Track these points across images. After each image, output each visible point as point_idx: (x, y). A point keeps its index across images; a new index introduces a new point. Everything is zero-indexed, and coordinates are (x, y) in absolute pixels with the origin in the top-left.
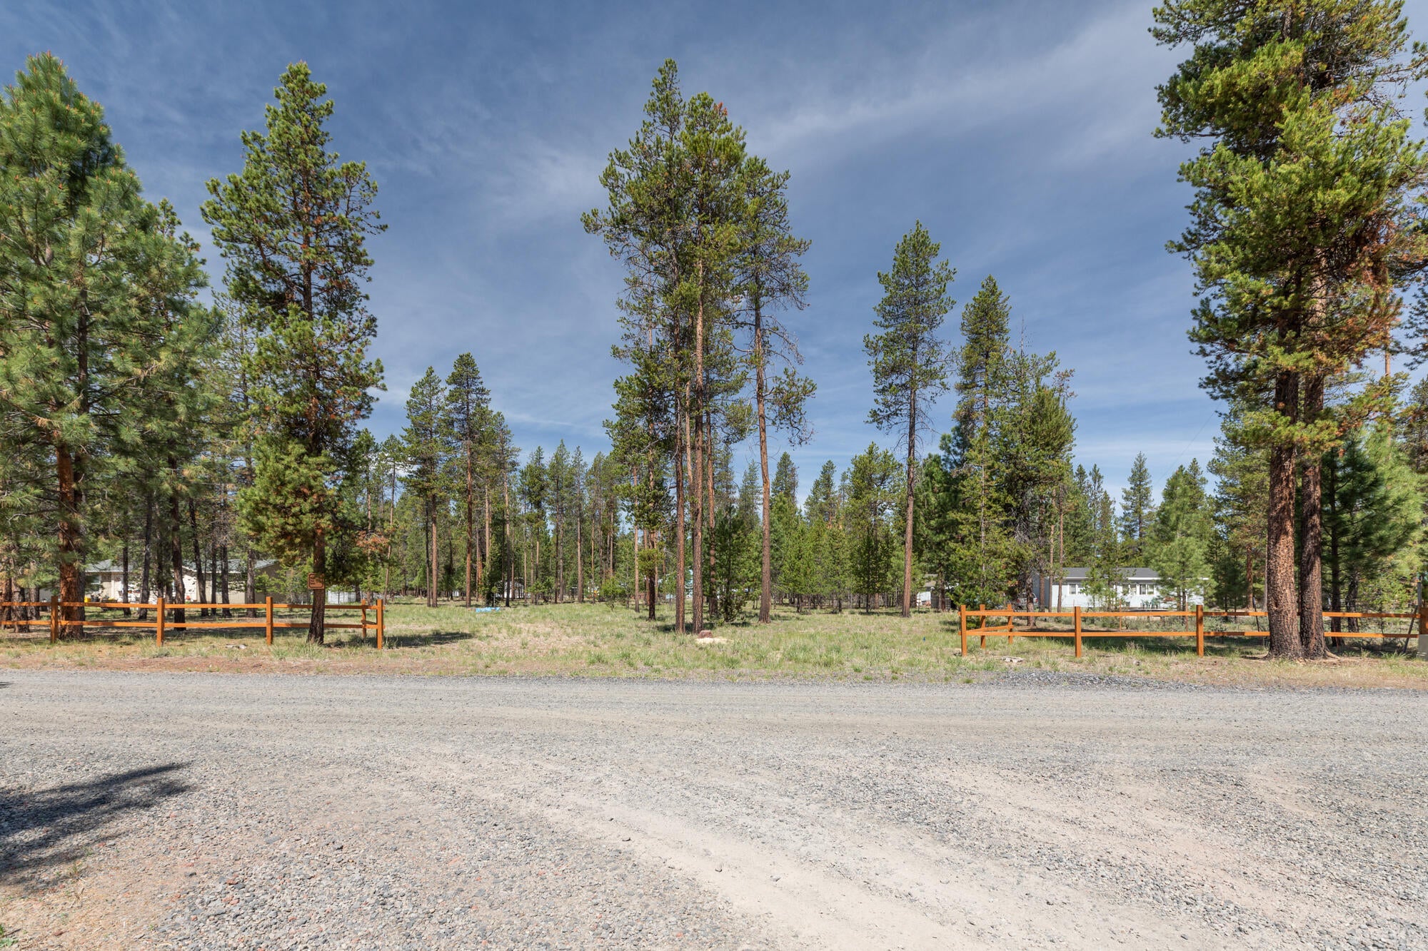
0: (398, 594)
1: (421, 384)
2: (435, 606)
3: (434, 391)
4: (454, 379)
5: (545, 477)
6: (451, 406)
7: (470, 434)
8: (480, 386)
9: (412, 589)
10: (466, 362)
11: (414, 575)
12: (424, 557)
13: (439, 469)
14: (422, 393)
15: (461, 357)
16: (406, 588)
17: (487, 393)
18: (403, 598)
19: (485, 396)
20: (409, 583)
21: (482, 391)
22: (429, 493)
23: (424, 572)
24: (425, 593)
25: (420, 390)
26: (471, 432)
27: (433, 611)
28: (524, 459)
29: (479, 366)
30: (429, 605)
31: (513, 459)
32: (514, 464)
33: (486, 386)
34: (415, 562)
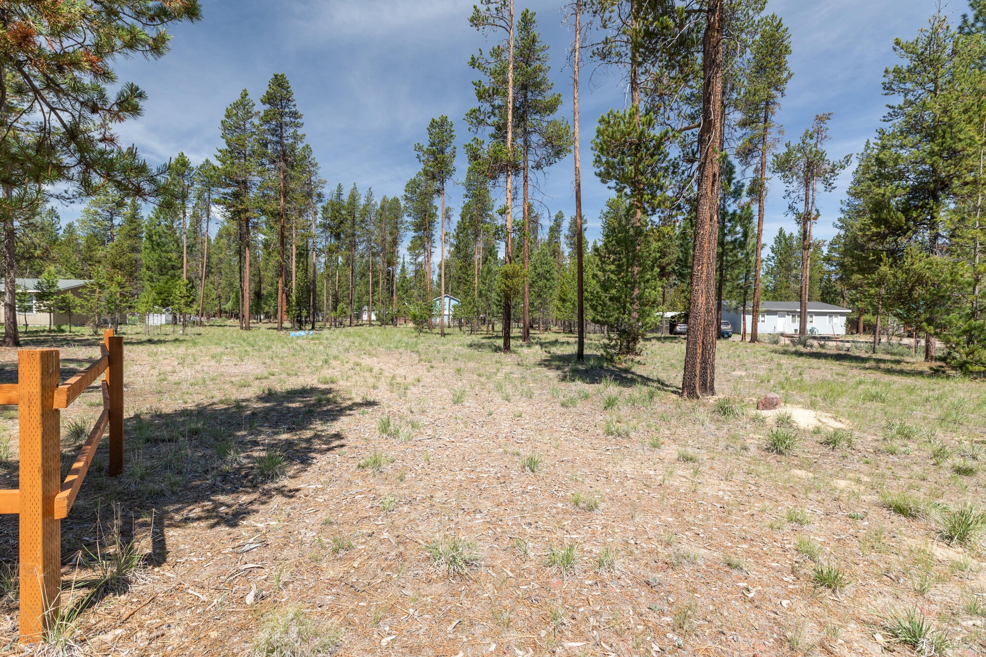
0: (214, 316)
1: (236, 106)
2: (248, 328)
3: (248, 115)
4: (270, 99)
5: (343, 212)
6: (265, 127)
7: (284, 156)
8: (293, 109)
9: (226, 312)
10: (279, 82)
11: (228, 300)
12: (237, 284)
13: (253, 193)
14: (236, 115)
15: (276, 76)
16: (221, 311)
17: (300, 117)
18: (218, 320)
19: (298, 120)
20: (223, 307)
21: (295, 115)
22: (242, 216)
23: (237, 297)
24: (237, 316)
25: (235, 112)
26: (284, 154)
27: (245, 333)
28: (328, 191)
29: (293, 88)
30: (242, 328)
31: (319, 190)
32: (319, 195)
33: (299, 109)
34: (227, 289)
